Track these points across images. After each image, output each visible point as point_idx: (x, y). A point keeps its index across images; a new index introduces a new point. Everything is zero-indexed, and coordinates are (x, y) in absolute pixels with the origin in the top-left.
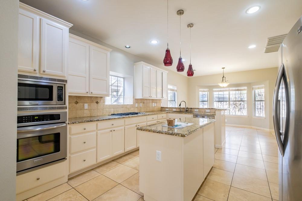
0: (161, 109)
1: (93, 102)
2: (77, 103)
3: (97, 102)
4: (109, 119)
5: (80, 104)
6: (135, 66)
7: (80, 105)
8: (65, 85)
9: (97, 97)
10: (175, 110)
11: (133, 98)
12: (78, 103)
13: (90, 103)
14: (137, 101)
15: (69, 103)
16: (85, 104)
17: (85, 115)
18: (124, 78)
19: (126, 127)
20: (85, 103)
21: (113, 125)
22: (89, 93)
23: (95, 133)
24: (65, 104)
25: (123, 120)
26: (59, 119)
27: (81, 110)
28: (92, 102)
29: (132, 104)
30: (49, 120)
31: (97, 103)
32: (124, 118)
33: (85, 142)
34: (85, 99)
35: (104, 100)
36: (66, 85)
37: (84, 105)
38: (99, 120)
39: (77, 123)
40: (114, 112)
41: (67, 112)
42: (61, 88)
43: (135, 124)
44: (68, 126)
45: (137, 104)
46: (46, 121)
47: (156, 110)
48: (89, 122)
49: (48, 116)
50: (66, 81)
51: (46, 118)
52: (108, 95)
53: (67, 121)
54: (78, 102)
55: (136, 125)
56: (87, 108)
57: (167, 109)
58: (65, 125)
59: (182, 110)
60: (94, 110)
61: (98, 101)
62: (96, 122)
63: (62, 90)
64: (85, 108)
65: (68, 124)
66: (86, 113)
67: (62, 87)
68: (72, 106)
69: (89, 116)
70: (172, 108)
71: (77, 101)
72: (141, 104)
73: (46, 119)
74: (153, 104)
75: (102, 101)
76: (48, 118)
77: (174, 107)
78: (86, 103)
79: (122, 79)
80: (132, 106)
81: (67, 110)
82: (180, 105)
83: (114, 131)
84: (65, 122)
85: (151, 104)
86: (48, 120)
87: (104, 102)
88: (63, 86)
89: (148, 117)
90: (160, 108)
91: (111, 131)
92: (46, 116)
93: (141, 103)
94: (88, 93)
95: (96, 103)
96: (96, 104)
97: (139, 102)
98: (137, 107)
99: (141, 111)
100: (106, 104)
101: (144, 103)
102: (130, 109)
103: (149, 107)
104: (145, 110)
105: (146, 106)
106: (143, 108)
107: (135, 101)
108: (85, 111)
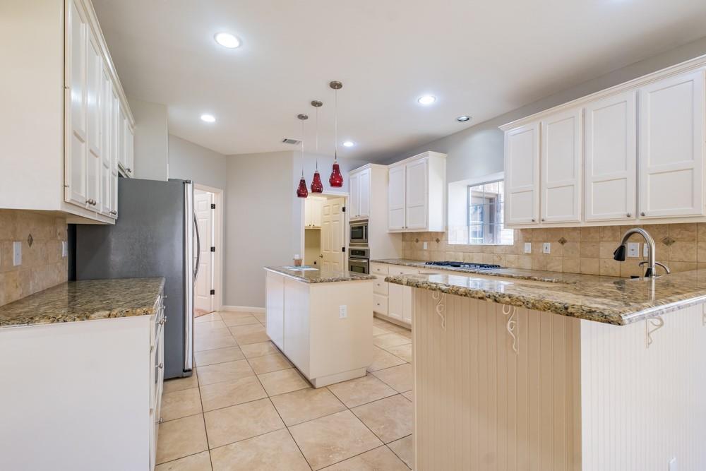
7: (420, 243)
13: (429, 241)
14: (528, 235)
16: (424, 243)
17: (424, 257)
26: (364, 255)
27: (420, 250)
29: (512, 243)
34: (424, 236)
56: (426, 249)
60: (433, 251)
61: (439, 239)
64: (424, 249)
68: (414, 245)
69: (429, 259)
71: (418, 238)
72: (548, 244)
75: (444, 238)
78: (426, 241)
80: (511, 250)
93: (545, 241)
94: (405, 228)
96: (436, 242)
97: (541, 239)
98: (530, 252)
99: (548, 266)
100: (450, 243)
101: (563, 242)
102: (503, 258)
103: (598, 257)
104: (572, 266)
105: (573, 253)
106: (557, 258)
107: (522, 236)
108: (425, 253)
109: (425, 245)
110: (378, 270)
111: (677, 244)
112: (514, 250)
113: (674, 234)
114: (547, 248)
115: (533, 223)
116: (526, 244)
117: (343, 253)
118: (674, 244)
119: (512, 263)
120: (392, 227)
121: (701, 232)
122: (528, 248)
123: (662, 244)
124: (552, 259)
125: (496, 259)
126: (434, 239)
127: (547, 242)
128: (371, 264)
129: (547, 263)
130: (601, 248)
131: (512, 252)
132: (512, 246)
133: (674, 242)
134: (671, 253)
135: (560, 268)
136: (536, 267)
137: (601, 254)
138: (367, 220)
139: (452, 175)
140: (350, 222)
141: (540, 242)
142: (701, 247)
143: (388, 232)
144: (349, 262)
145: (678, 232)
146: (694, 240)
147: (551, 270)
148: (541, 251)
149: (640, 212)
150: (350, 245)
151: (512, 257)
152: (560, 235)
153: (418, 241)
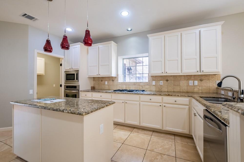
0: (217, 90)
1: (110, 81)
13: (108, 81)
14: (154, 78)
16: (106, 82)
17: (106, 88)
24: (78, 81)
26: (76, 88)
27: (104, 85)
31: (113, 81)
34: (106, 79)
56: (107, 84)
60: (111, 85)
62: (91, 93)
64: (106, 84)
69: (108, 89)
75: (116, 79)
78: (106, 81)
84: (79, 90)
85: (183, 82)
88: (78, 73)
94: (98, 75)
97: (159, 80)
98: (155, 84)
99: (162, 89)
100: (119, 81)
101: (167, 81)
102: (144, 87)
103: (180, 86)
104: (171, 89)
105: (171, 84)
106: (165, 86)
107: (151, 79)
108: (106, 86)
109: (106, 83)
110: (86, 95)
111: (204, 81)
112: (148, 84)
113: (203, 78)
114: (161, 83)
115: (163, 73)
116: (153, 81)
117: (60, 87)
118: (203, 81)
119: (147, 89)
120: (89, 74)
121: (210, 77)
122: (154, 83)
123: (200, 81)
124: (163, 87)
125: (141, 87)
126: (111, 80)
127: (161, 80)
128: (80, 92)
129: (161, 89)
130: (181, 83)
131: (148, 85)
132: (147, 82)
133: (203, 80)
134: (202, 84)
135: (166, 90)
136: (158, 90)
137: (181, 84)
138: (78, 71)
139: (119, 53)
140: (65, 72)
141: (159, 81)
142: (210, 82)
143: (88, 77)
144: (65, 92)
145: (204, 77)
146: (208, 80)
147: (163, 91)
148: (159, 84)
149: (202, 70)
150: (65, 83)
151: (147, 87)
152: (166, 78)
153: (102, 81)
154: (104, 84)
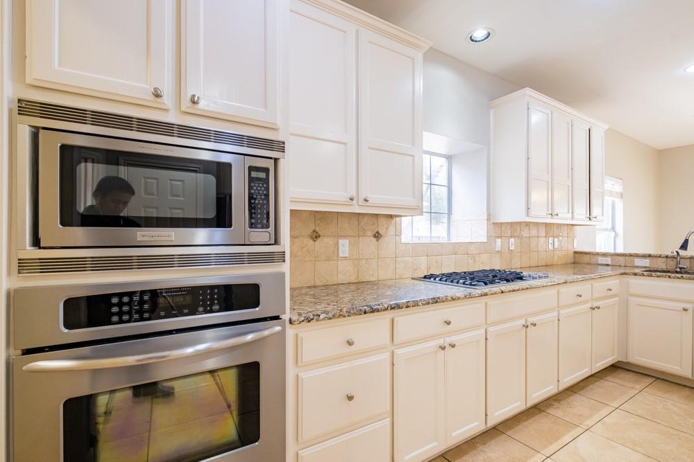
0: (574, 257)
1: (364, 235)
2: (316, 237)
3: (378, 232)
4: (436, 301)
5: (326, 240)
6: (492, 111)
7: (325, 242)
8: (276, 160)
9: (377, 215)
10: (648, 265)
11: (488, 220)
12: (319, 236)
13: (354, 236)
14: (499, 229)
15: (293, 237)
16: (341, 242)
17: (342, 278)
18: (449, 158)
19: (491, 329)
20: (339, 237)
21: (448, 323)
22: (358, 202)
23: (386, 356)
24: (276, 242)
25: (479, 304)
26: (256, 303)
27: (328, 260)
28: (361, 234)
29: (485, 240)
30: (216, 307)
31: (377, 236)
32: (486, 295)
33: (353, 394)
34: (339, 224)
35: (398, 227)
36: (282, 163)
37: (338, 241)
38: (398, 307)
39: (323, 319)
40: (429, 268)
41: (283, 274)
42: (262, 175)
43: (520, 317)
44: (290, 332)
45: (499, 241)
46: (206, 312)
47: (560, 263)
48: (365, 313)
49: (212, 294)
50: (280, 146)
51: (204, 301)
52: (417, 210)
53: (285, 313)
54: (320, 233)
55: (523, 322)
57: (602, 260)
58: (278, 328)
59: (683, 265)
60: (366, 259)
61: (381, 232)
62: (389, 315)
63: (267, 180)
64: (341, 255)
65: (291, 322)
66: (345, 272)
67: (266, 170)
68: (303, 248)
69: (353, 279)
70: (631, 255)
71: (317, 229)
72: (512, 240)
73: (204, 306)
74: (551, 240)
75: (392, 231)
76: (212, 300)
77: (612, 251)
78: (345, 237)
79: (444, 160)
80: (484, 248)
81: (285, 268)
82: (684, 246)
83: (453, 346)
84: (277, 318)
85: (542, 240)
86: (211, 311)
87: (398, 233)
88: (269, 164)
89: (565, 290)
90: (571, 254)
91: (443, 348)
92: (205, 294)
93: (511, 237)
94: (354, 202)
95: (375, 236)
96: (374, 240)
97: (507, 234)
98: (500, 249)
99: (512, 263)
100: (404, 239)
105: (526, 248)
106: (518, 254)
107: (493, 230)
108: (342, 265)
109: (344, 247)
112: (486, 248)
114: (512, 244)
116: (497, 240)
124: (514, 256)
125: (470, 260)
126: (369, 233)
130: (539, 243)
131: (486, 251)
132: (484, 243)
136: (505, 266)
141: (507, 237)
147: (514, 267)
148: (508, 248)
153: (318, 237)
154: (334, 256)
